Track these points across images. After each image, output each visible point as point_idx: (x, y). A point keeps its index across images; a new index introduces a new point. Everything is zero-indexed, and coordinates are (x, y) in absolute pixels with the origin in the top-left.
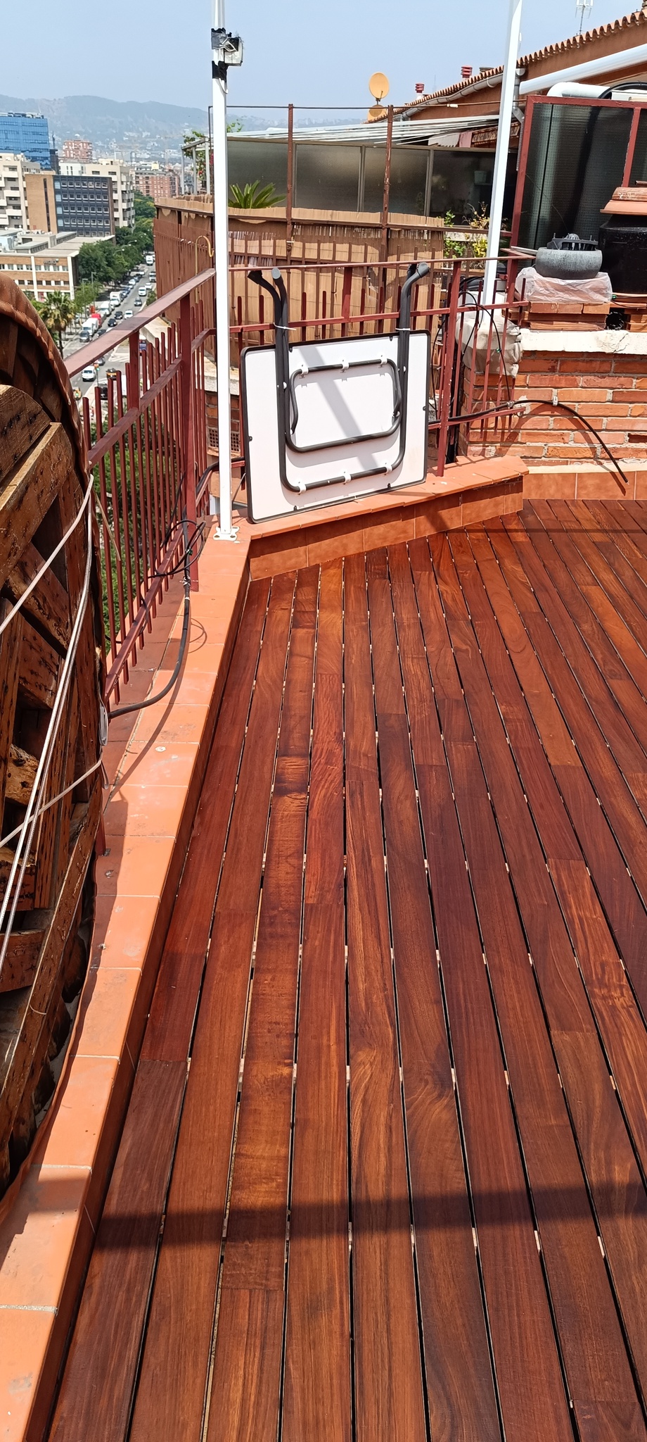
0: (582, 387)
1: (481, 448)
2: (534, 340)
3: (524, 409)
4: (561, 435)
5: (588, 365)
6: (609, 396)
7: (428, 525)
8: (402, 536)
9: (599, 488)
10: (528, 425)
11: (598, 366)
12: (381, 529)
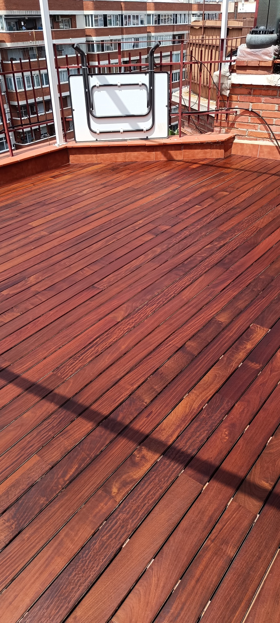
0: (263, 103)
1: (219, 129)
2: (238, 78)
3: (236, 112)
4: (254, 126)
5: (266, 92)
6: (277, 108)
7: (162, 156)
8: (147, 158)
9: (269, 153)
10: (238, 120)
11: (271, 93)
12: (136, 154)
